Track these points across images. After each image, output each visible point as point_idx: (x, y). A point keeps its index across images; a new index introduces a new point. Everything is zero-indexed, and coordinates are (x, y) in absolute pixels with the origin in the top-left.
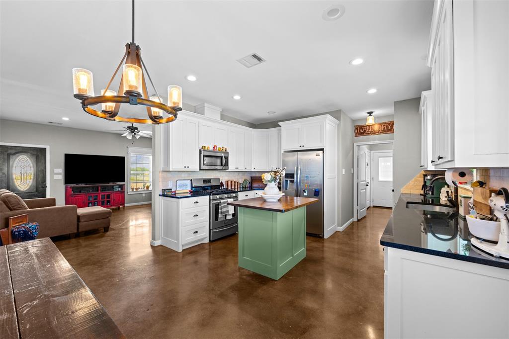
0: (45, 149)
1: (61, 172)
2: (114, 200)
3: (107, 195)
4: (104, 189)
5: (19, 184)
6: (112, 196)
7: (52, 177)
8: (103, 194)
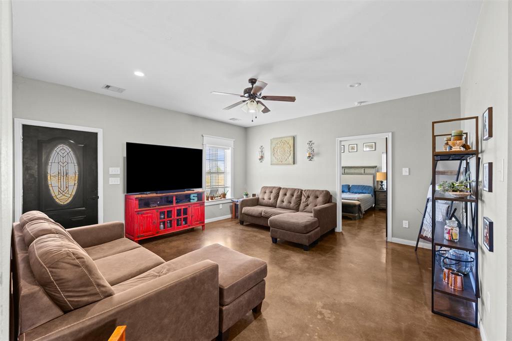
0: (96, 134)
1: (119, 173)
2: (192, 217)
3: (184, 209)
4: (179, 200)
5: (57, 194)
6: (190, 211)
7: (106, 181)
8: (178, 208)
